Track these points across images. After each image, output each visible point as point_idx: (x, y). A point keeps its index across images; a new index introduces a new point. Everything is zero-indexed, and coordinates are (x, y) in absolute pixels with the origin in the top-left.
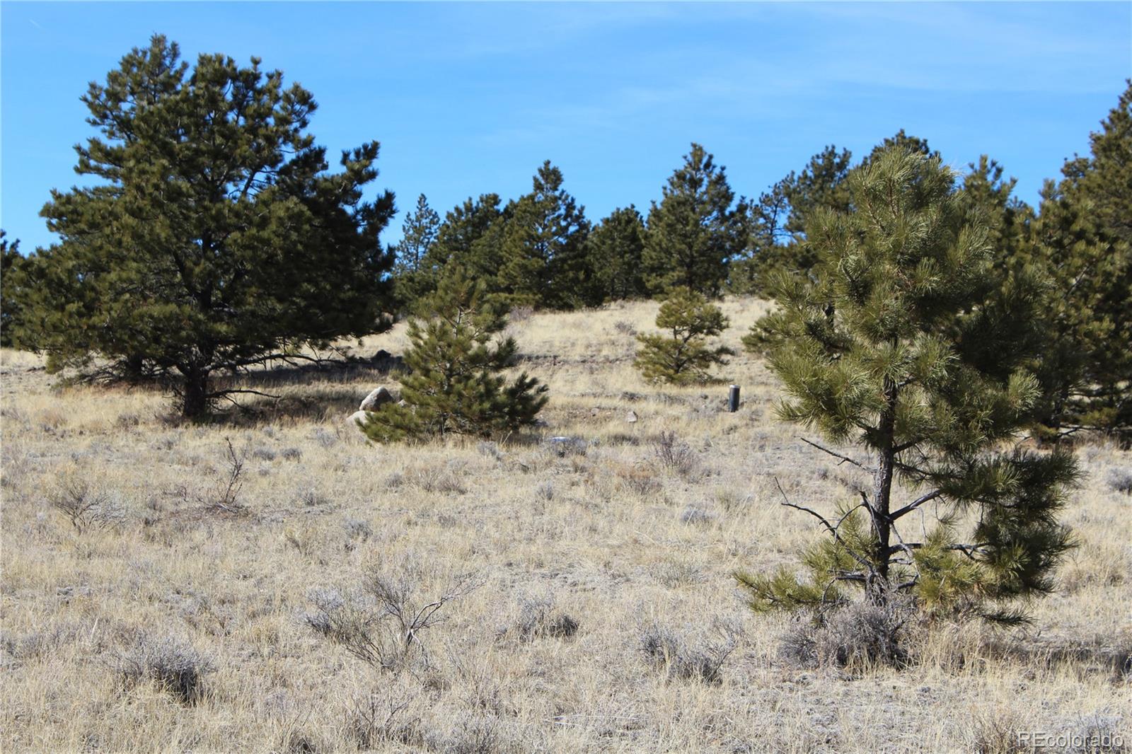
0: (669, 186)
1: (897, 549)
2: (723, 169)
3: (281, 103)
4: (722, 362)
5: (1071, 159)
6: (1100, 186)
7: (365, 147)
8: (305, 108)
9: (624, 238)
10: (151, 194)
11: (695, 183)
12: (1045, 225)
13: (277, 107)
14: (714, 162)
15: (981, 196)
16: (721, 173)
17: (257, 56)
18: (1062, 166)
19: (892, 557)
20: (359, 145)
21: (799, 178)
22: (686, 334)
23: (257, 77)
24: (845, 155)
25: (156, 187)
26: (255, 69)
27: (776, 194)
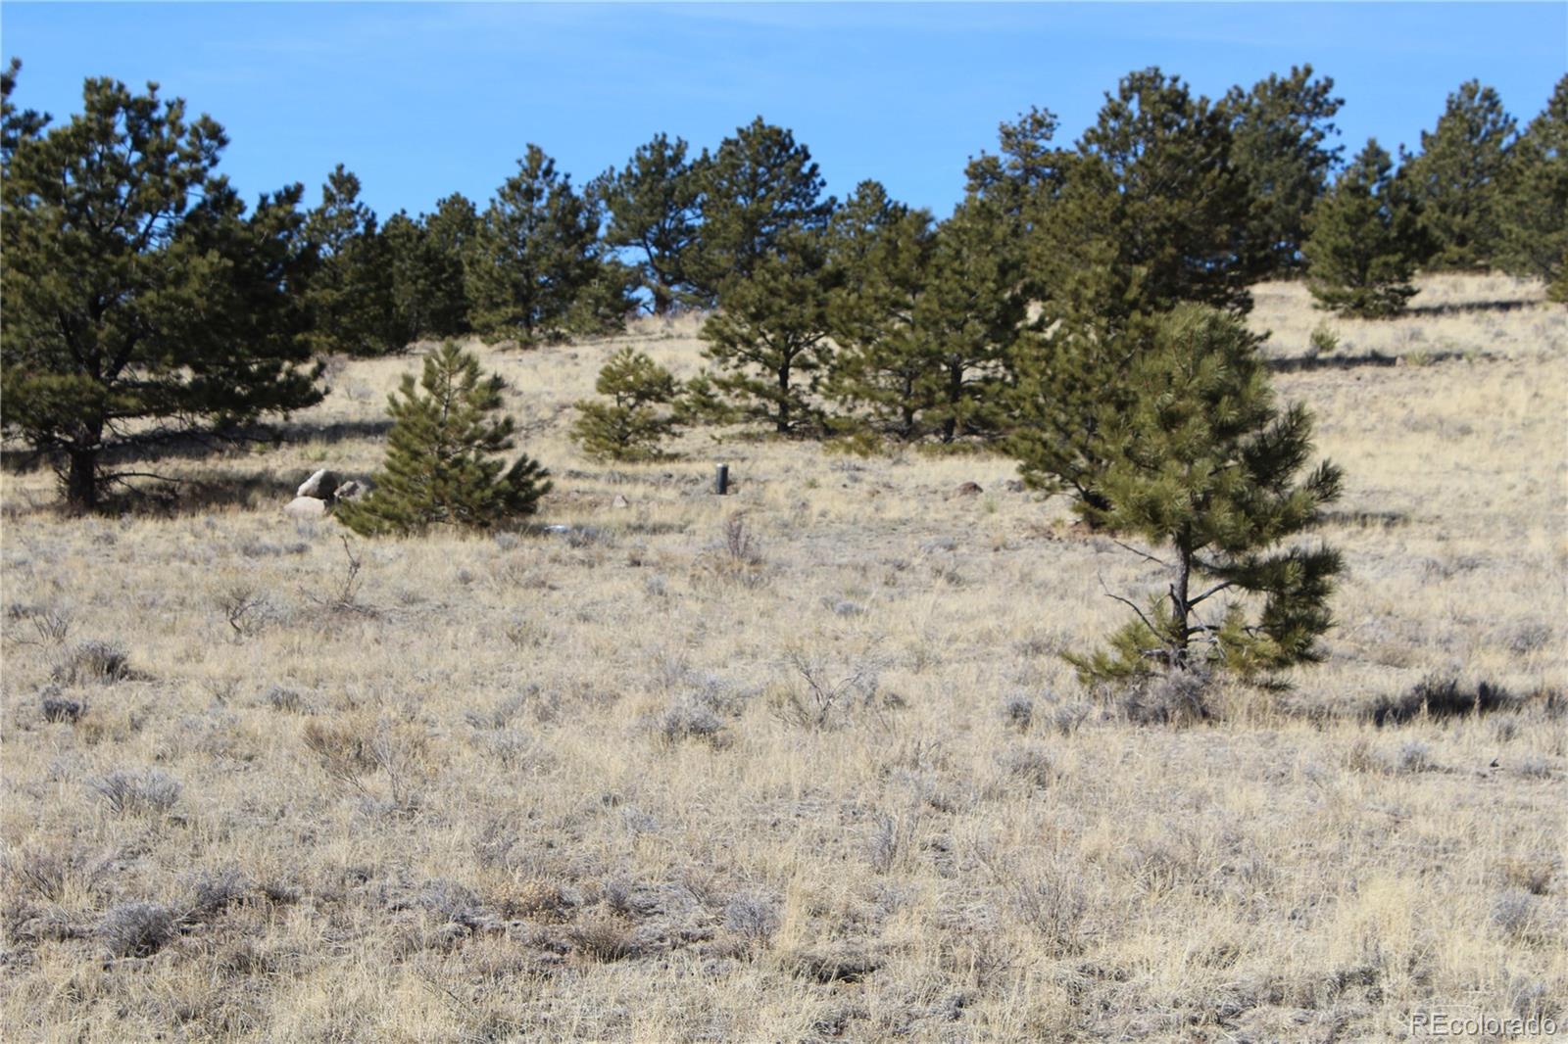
0: (498, 198)
1: (1194, 630)
2: (567, 176)
3: (187, 136)
4: (674, 434)
5: (977, 158)
6: (1079, 220)
7: (287, 189)
8: (215, 143)
9: (417, 258)
10: (46, 246)
11: (531, 194)
12: (1098, 294)
13: (182, 142)
14: (555, 168)
15: (970, 242)
16: (566, 183)
17: (154, 81)
18: (966, 166)
19: (1190, 637)
20: (280, 187)
21: (621, 175)
22: (631, 401)
23: (154, 106)
24: (679, 146)
25: (53, 238)
26: (153, 96)
27: (588, 195)
